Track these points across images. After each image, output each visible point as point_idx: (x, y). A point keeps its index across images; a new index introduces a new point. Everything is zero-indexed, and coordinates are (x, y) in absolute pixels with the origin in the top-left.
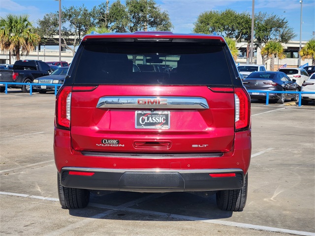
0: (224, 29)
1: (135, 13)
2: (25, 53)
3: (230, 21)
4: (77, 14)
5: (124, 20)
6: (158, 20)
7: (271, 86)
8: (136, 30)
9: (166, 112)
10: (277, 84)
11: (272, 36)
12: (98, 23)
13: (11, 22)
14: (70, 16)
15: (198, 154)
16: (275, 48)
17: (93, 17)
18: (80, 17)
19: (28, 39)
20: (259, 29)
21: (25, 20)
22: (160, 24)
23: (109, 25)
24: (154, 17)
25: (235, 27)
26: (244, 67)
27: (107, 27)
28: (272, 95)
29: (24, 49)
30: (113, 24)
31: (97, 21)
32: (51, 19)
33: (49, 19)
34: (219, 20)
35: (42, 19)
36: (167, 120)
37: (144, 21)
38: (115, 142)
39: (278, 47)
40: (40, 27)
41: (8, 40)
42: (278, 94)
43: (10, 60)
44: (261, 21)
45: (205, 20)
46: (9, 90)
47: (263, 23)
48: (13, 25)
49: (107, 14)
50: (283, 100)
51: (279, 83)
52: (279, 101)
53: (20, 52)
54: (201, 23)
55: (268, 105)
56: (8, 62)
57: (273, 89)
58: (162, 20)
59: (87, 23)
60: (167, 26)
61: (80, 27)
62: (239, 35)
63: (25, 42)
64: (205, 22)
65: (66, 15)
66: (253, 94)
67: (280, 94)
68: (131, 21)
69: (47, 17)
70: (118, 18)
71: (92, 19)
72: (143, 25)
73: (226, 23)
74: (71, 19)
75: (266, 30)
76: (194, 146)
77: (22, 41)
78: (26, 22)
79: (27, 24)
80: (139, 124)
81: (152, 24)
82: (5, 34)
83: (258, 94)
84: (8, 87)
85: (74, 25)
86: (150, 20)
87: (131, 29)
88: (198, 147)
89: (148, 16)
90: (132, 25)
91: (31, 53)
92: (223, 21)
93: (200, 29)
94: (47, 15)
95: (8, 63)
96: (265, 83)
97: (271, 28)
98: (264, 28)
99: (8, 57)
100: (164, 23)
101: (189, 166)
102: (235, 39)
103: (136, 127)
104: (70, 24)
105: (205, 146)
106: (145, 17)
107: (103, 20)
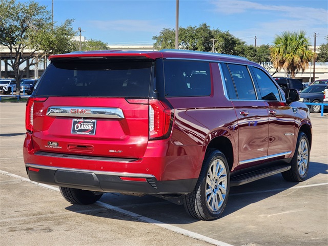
2: (300, 71)
9: (93, 121)
13: (286, 40)
15: (112, 159)
19: (303, 56)
21: (301, 37)
36: (93, 127)
38: (56, 144)
41: (282, 58)
48: (288, 43)
63: (299, 59)
76: (111, 151)
77: (297, 58)
78: (302, 39)
79: (303, 41)
80: (74, 130)
82: (279, 52)
88: (114, 152)
91: (306, 71)
101: (102, 168)
103: (72, 132)
105: (120, 151)
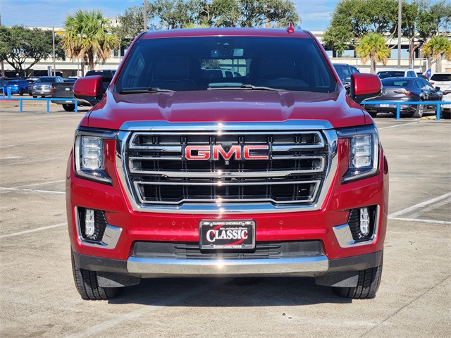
0: (372, 21)
1: (247, 2)
2: (101, 61)
3: (380, 9)
4: (169, 7)
5: (233, 14)
6: (280, 11)
7: (404, 95)
8: (250, 26)
10: (411, 93)
11: (441, 29)
12: (198, 18)
14: (160, 9)
16: (442, 45)
17: (191, 9)
18: (173, 10)
20: (422, 20)
22: (283, 17)
23: (212, 20)
24: (274, 7)
25: (387, 18)
26: (385, 72)
27: (210, 23)
28: (405, 106)
29: (98, 55)
30: (218, 18)
31: (196, 14)
32: (135, 14)
33: (131, 15)
34: (363, 8)
35: (123, 15)
37: (260, 13)
39: (445, 44)
40: (120, 25)
41: (78, 44)
42: (413, 106)
43: (82, 70)
44: (425, 7)
45: (345, 9)
46: (79, 108)
47: (428, 10)
49: (209, 5)
50: (420, 113)
51: (414, 92)
52: (414, 114)
53: (95, 60)
54: (340, 13)
55: (399, 120)
56: (80, 73)
57: (407, 99)
58: (285, 11)
59: (183, 18)
60: (292, 20)
61: (173, 24)
62: (394, 28)
63: (99, 47)
64: (345, 12)
65: (154, 9)
66: (381, 106)
67: (416, 106)
68: (242, 13)
69: (129, 12)
70: (225, 10)
71: (189, 13)
72: (260, 19)
73: (373, 13)
74: (161, 14)
75: (432, 19)
77: (96, 45)
81: (272, 16)
83: (388, 106)
84: (79, 105)
85: (165, 22)
86: (268, 11)
87: (243, 25)
89: (265, 6)
90: (245, 19)
91: (108, 61)
92: (369, 10)
93: (339, 22)
94: (130, 9)
95: (81, 75)
96: (396, 92)
97: (439, 18)
98: (428, 18)
99: (80, 66)
100: (288, 14)
102: (388, 33)
104: (161, 20)
106: (262, 8)
107: (204, 14)
